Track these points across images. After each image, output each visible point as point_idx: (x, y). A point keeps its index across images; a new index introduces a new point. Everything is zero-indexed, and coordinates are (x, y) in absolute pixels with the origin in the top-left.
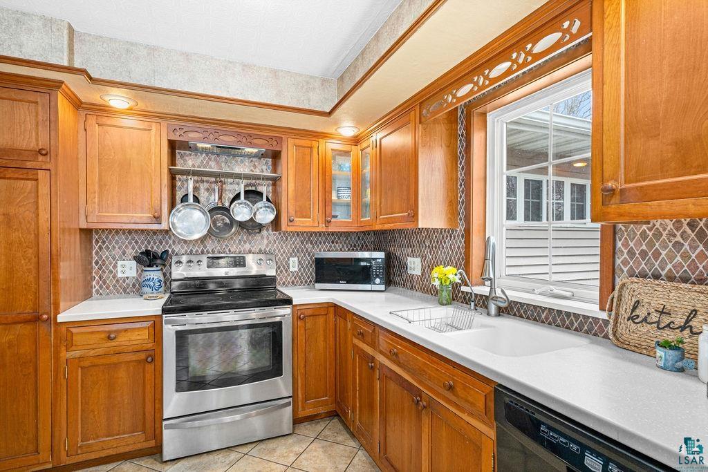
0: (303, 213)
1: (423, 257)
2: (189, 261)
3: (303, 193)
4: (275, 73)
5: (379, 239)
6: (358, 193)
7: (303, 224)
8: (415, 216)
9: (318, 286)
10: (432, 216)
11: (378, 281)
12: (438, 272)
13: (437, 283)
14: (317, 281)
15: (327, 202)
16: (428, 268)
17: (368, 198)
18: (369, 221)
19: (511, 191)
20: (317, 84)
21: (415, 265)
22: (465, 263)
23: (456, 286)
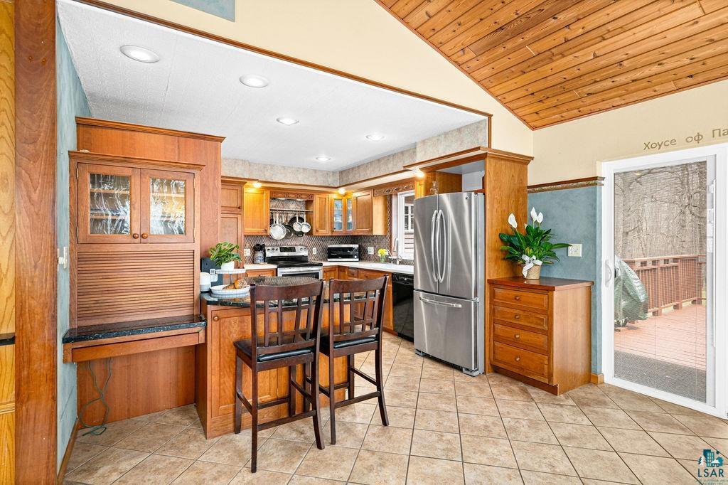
0: (322, 227)
1: (375, 247)
2: (273, 249)
3: (322, 218)
4: (315, 171)
5: (354, 239)
6: (346, 218)
7: (323, 232)
8: (371, 230)
9: (329, 260)
10: (378, 230)
11: (356, 257)
12: (380, 251)
13: (380, 255)
14: (329, 257)
15: (332, 223)
16: (376, 251)
17: (350, 220)
18: (352, 231)
19: (406, 211)
20: (331, 174)
21: (371, 250)
22: (390, 247)
23: (387, 257)
